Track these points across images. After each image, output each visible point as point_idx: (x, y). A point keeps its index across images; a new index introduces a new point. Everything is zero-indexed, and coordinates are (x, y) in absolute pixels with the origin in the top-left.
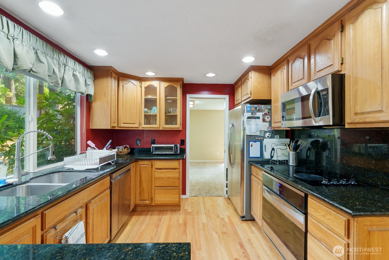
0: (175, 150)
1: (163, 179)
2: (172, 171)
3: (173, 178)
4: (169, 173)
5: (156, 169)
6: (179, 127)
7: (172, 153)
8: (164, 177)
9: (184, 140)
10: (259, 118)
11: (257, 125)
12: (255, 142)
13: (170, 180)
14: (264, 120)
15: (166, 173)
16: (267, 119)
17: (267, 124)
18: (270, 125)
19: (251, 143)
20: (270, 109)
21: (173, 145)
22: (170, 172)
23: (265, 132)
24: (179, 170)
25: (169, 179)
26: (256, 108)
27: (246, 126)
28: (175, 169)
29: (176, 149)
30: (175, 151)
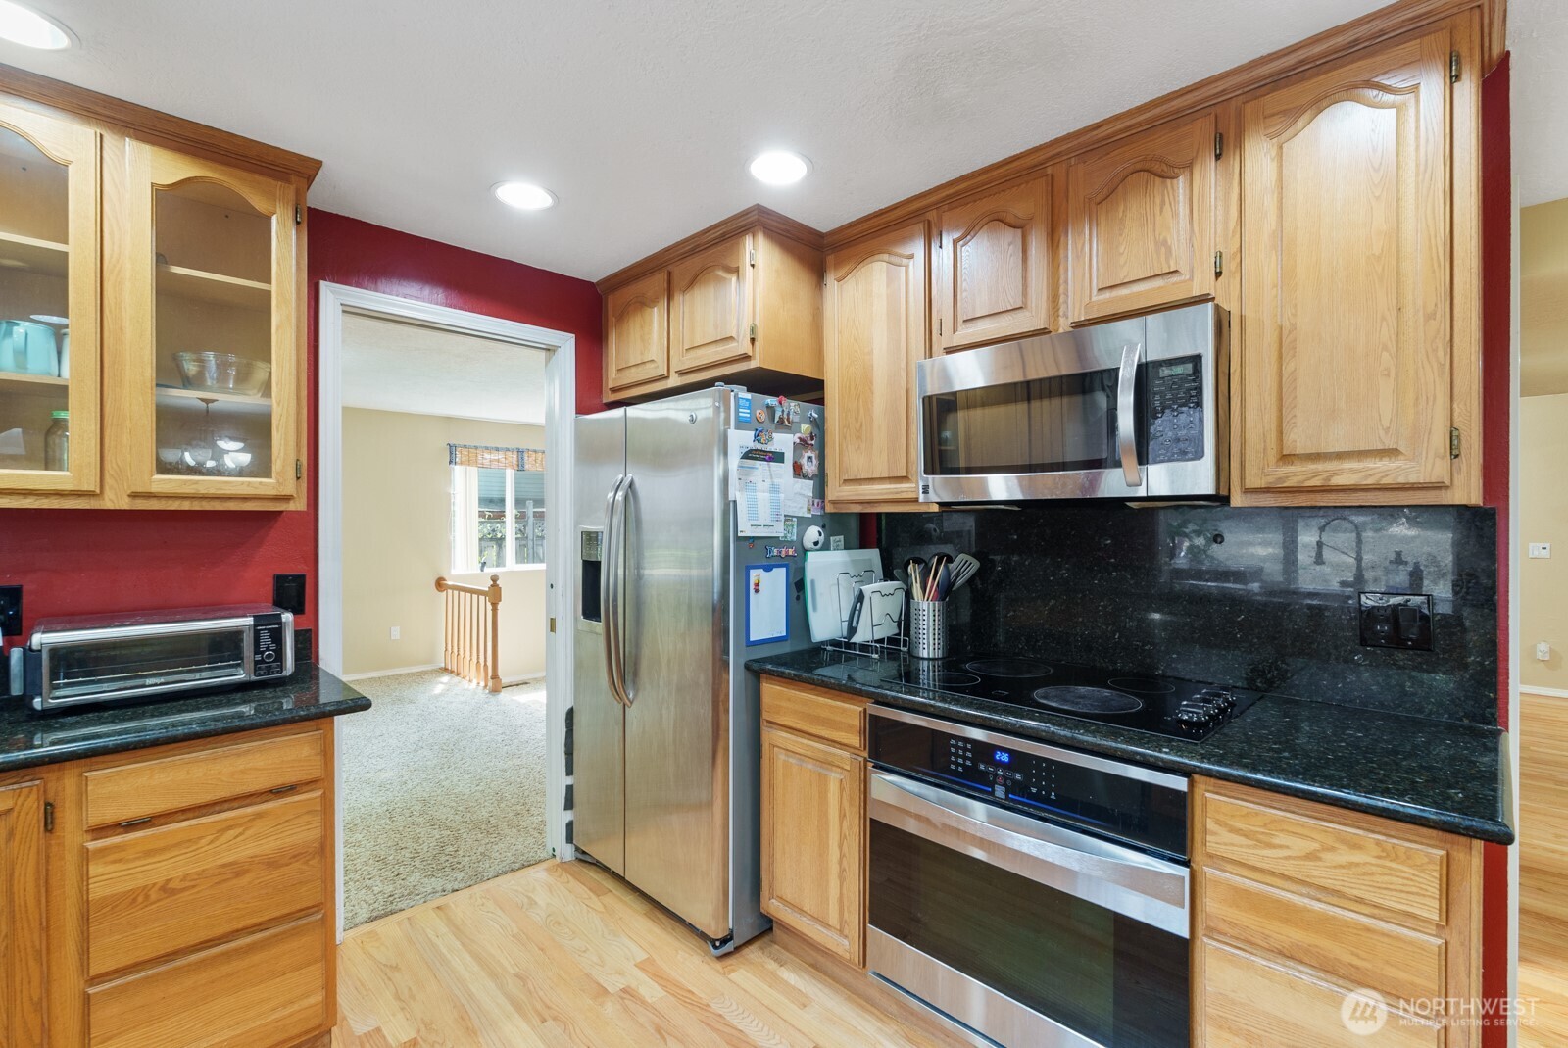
0: (257, 651)
1: (173, 892)
2: (259, 815)
3: (272, 863)
4: (232, 833)
5: (101, 831)
6: (289, 488)
7: (240, 676)
8: (184, 879)
9: (300, 580)
10: (778, 457)
11: (774, 489)
12: (768, 569)
13: (245, 880)
14: (798, 471)
15: (203, 842)
16: (810, 468)
17: (807, 487)
18: (820, 492)
19: (754, 574)
20: (819, 425)
21: (249, 621)
22: (241, 825)
23: (803, 523)
24: (319, 793)
25: (239, 874)
26: (771, 409)
27: (734, 493)
28: (290, 789)
29: (273, 647)
30: (256, 662)
